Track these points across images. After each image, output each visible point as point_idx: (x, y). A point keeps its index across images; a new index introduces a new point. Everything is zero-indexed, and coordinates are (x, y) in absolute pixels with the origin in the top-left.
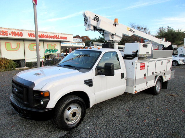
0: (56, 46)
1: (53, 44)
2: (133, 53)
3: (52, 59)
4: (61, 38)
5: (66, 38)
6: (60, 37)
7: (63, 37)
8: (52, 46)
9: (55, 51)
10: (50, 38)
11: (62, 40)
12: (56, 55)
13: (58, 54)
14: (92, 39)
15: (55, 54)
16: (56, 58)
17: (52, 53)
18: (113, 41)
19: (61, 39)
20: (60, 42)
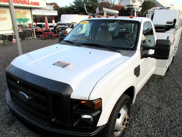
0: (26, 14)
1: (22, 11)
2: (167, 23)
3: (23, 30)
4: (32, 3)
5: (37, 4)
6: (30, 3)
7: (34, 2)
8: (21, 14)
9: (26, 20)
10: (17, 3)
11: (34, 6)
12: (28, 26)
13: (30, 24)
14: (62, 7)
15: (27, 24)
16: (27, 29)
17: (22, 23)
18: (133, 6)
19: (32, 5)
20: (31, 9)
